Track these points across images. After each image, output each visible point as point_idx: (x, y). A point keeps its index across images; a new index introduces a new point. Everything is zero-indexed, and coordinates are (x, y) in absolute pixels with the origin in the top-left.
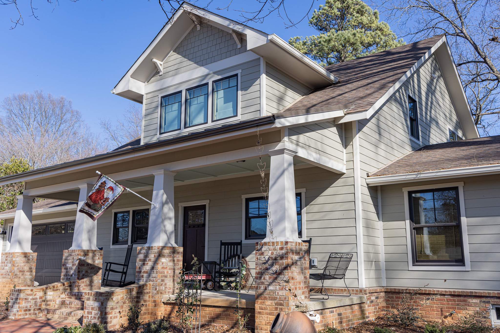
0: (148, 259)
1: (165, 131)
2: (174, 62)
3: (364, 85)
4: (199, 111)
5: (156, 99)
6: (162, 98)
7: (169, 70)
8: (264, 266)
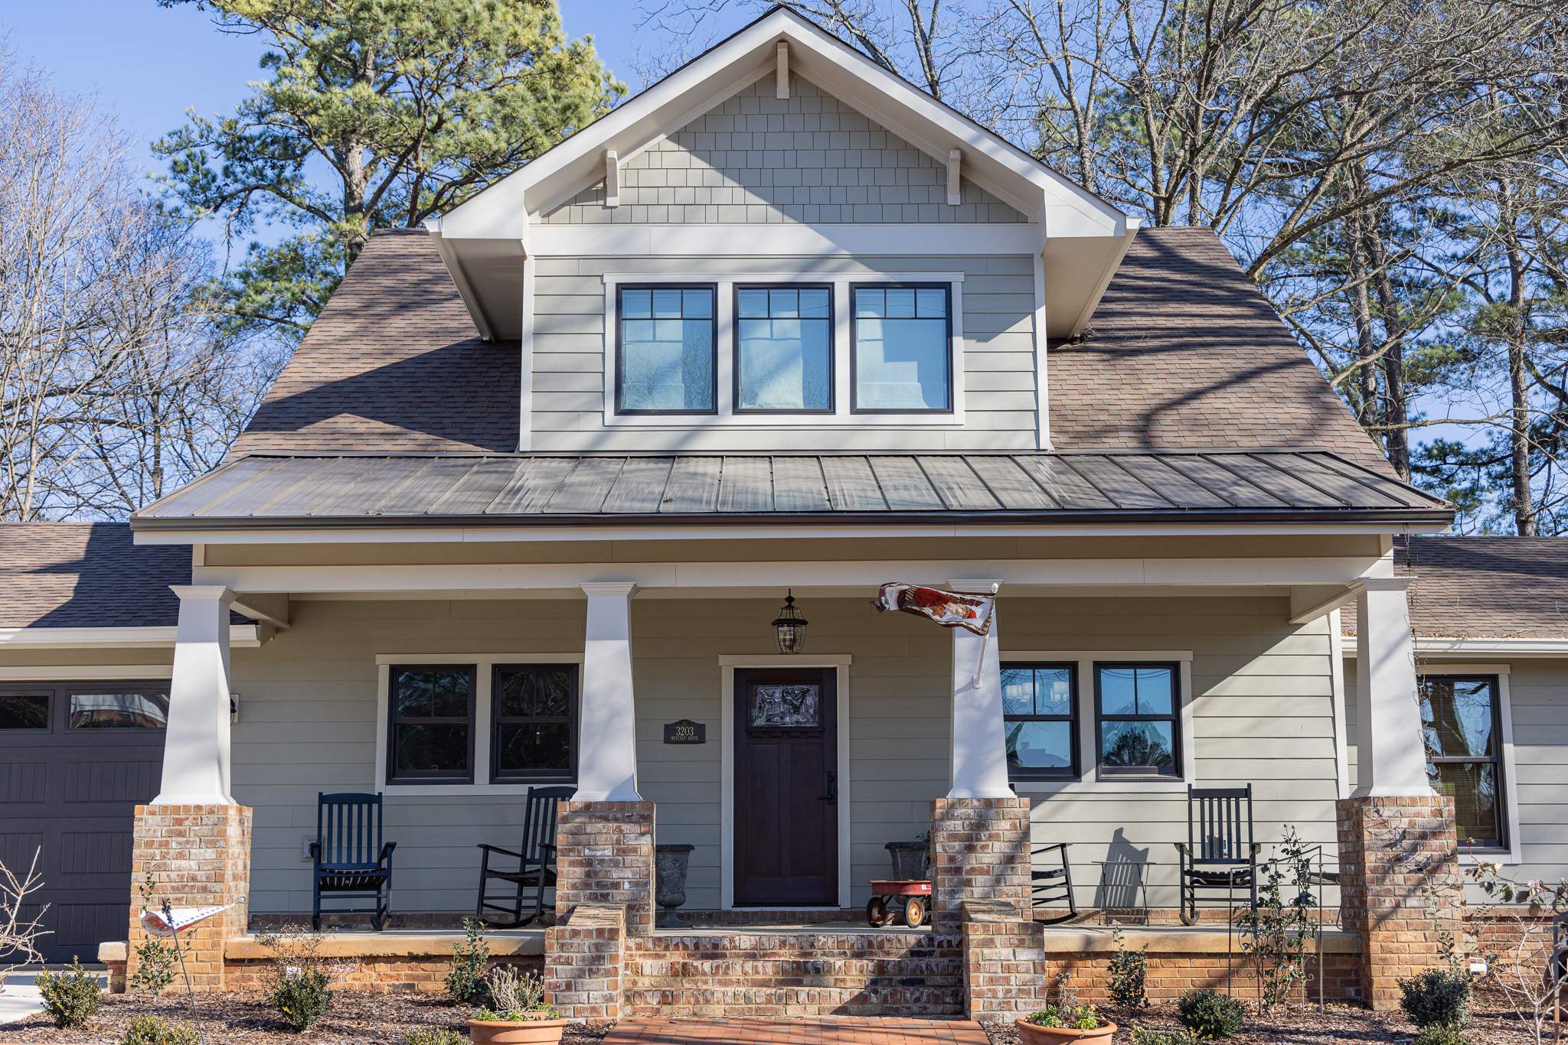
0: (987, 833)
1: (627, 404)
2: (675, 178)
3: (1224, 376)
4: (781, 366)
5: (594, 286)
6: (621, 287)
7: (648, 196)
8: (1391, 853)
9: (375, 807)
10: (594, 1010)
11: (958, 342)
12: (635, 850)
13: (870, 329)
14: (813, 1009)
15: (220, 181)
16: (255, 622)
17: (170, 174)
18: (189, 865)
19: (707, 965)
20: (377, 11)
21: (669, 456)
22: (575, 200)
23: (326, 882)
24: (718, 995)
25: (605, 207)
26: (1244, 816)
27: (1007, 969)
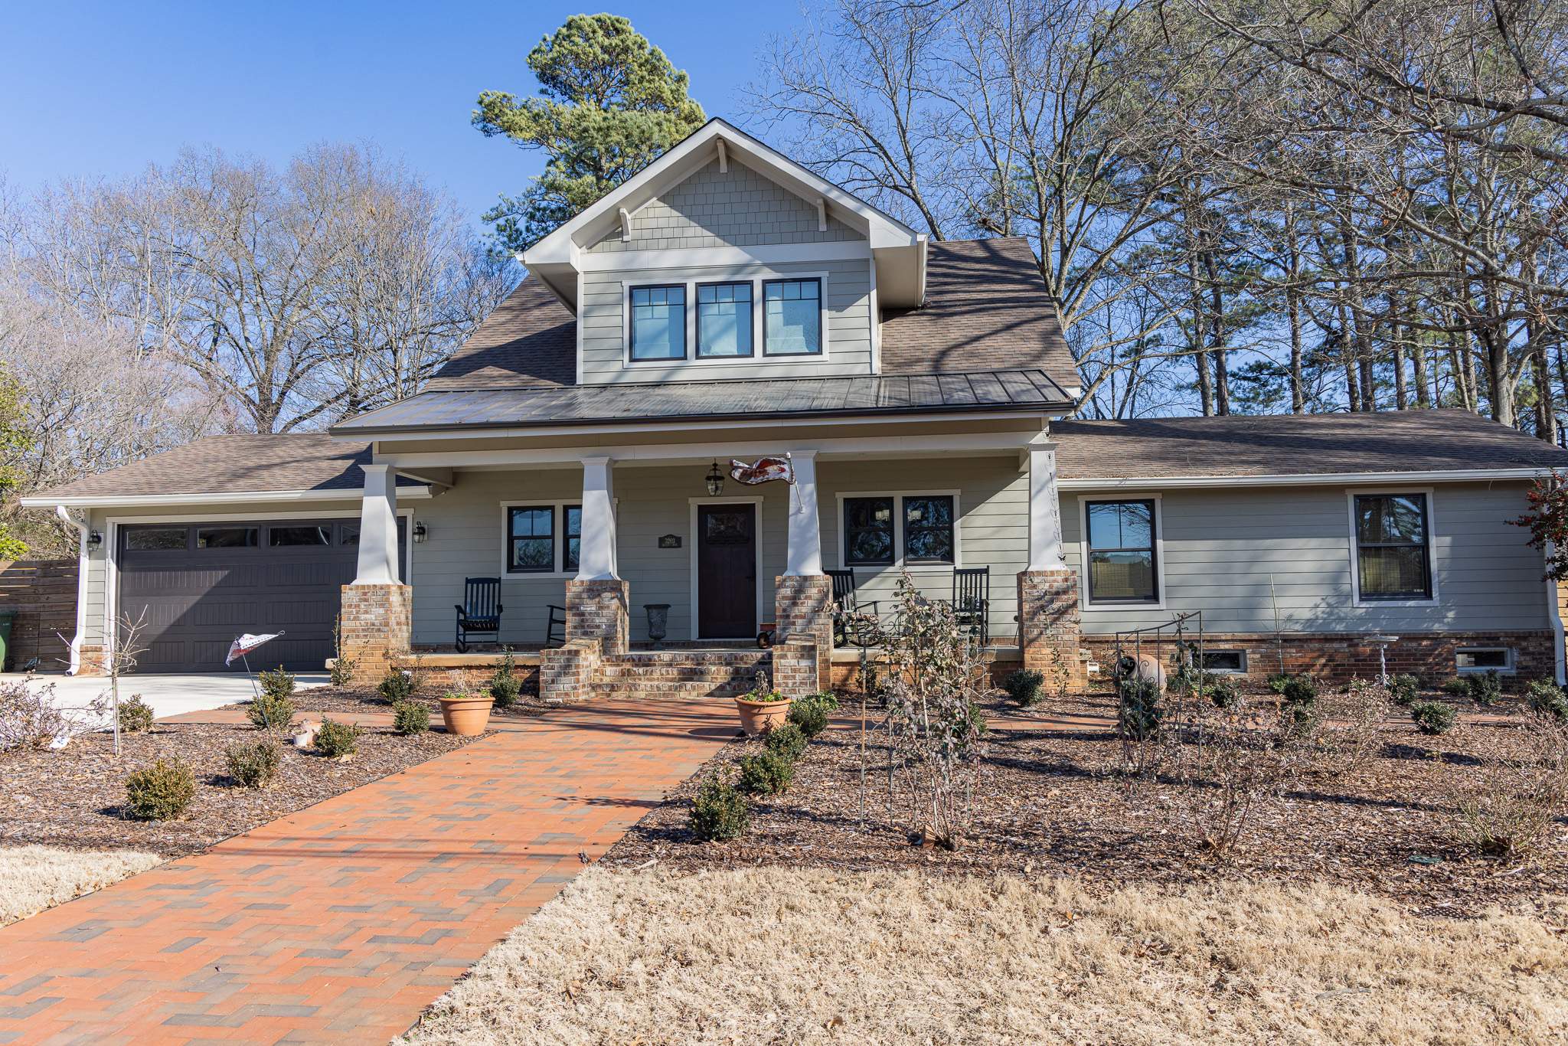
0: (804, 595)
1: (637, 355)
2: (662, 222)
3: (999, 326)
4: (725, 330)
5: (617, 288)
6: (632, 288)
7: (647, 234)
8: (1038, 603)
9: (497, 585)
10: (566, 694)
11: (826, 313)
12: (608, 607)
13: (775, 306)
14: (695, 693)
15: (524, 235)
16: (428, 484)
17: (496, 233)
18: (371, 617)
19: (641, 670)
20: (592, 132)
21: (657, 385)
22: (605, 239)
23: (467, 625)
24: (643, 686)
25: (622, 241)
26: (984, 584)
27: (794, 671)
